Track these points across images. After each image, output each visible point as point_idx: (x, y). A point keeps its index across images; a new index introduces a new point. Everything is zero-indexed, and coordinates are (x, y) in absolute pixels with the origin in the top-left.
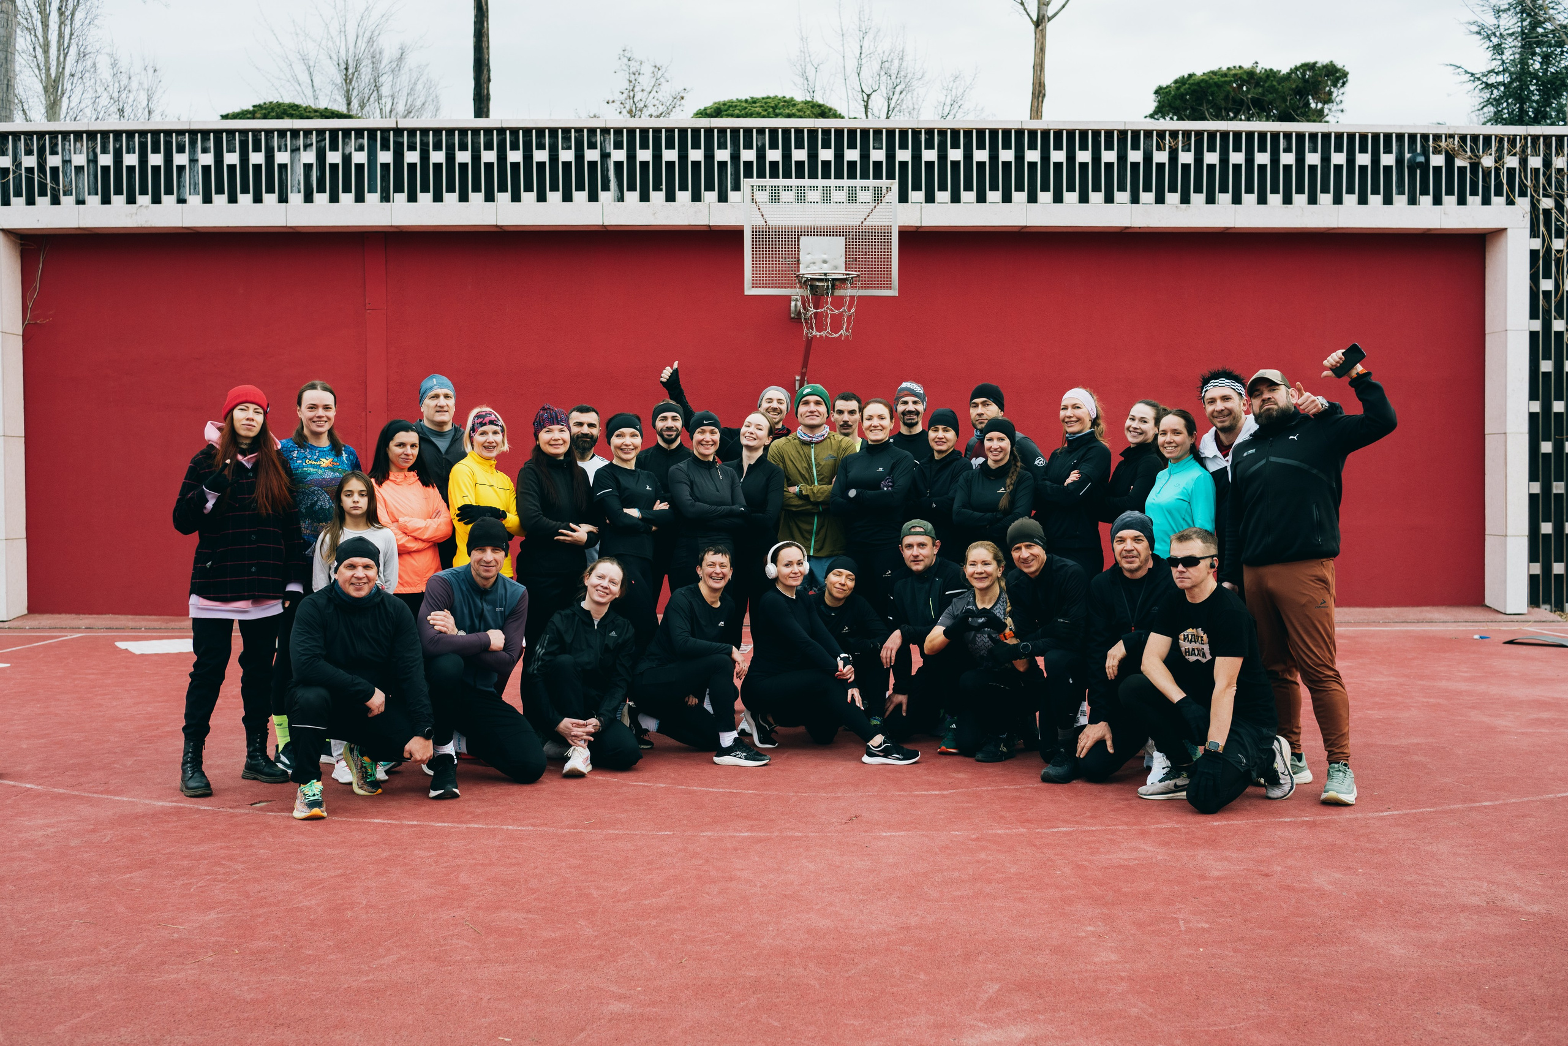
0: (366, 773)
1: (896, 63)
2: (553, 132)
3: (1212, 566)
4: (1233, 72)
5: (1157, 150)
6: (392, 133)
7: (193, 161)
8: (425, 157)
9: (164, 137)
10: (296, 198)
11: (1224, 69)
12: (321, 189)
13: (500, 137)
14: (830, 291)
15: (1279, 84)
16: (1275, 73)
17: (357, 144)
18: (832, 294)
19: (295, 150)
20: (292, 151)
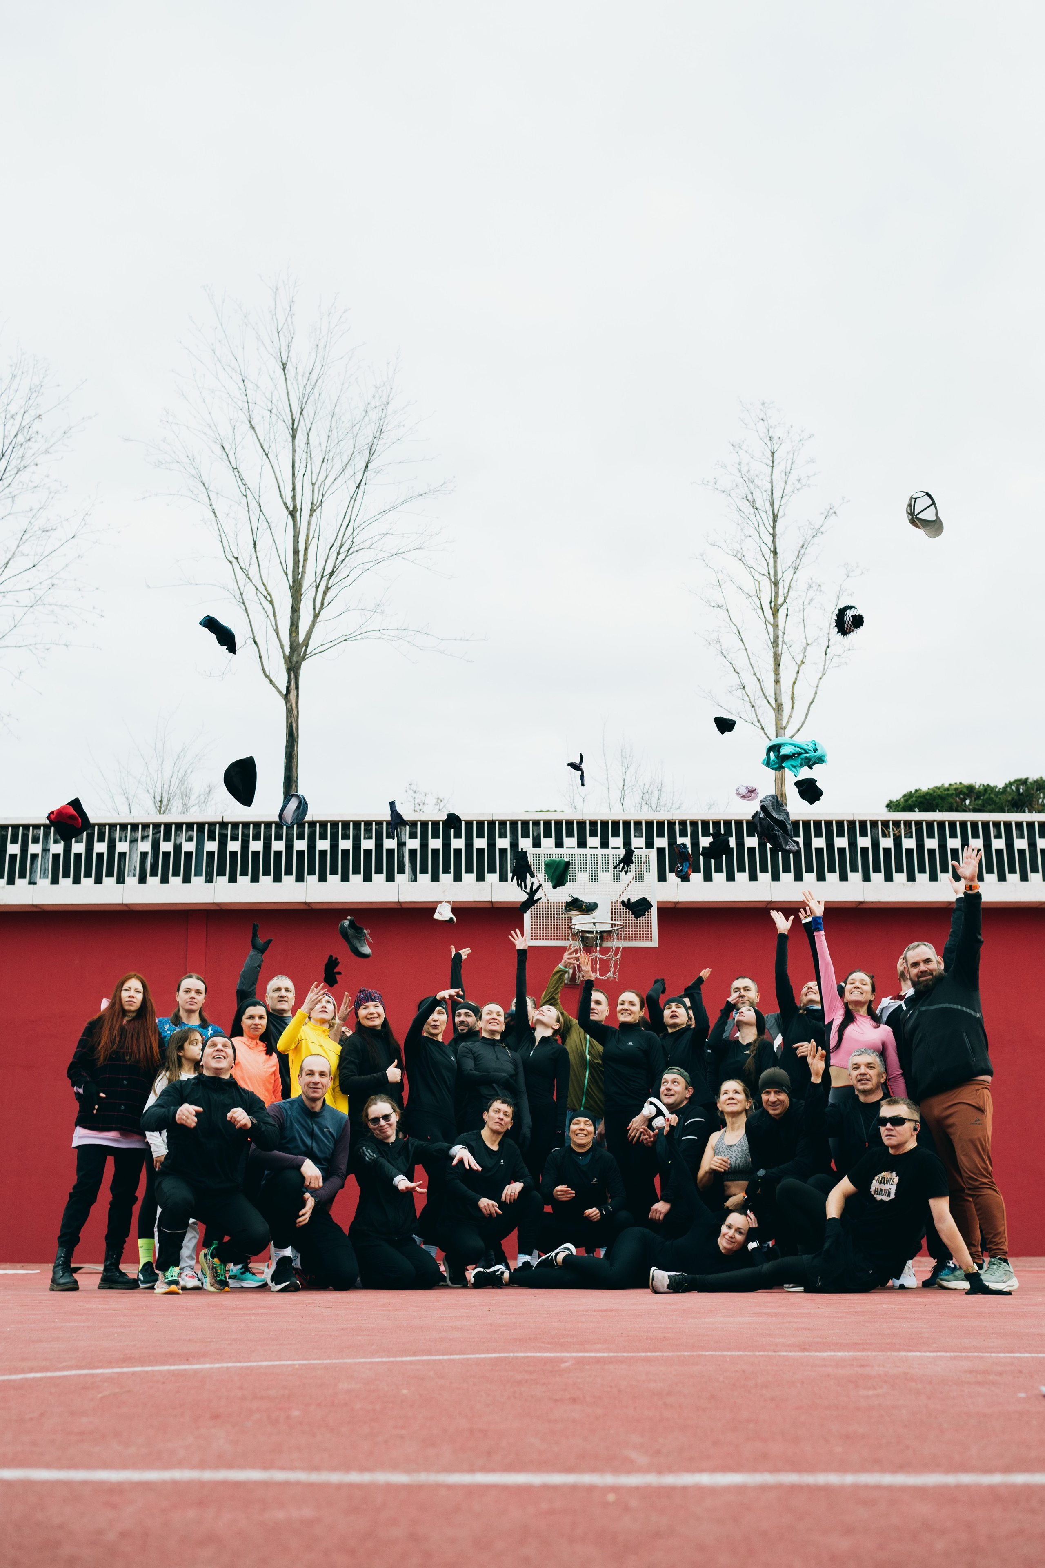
0: (217, 1272)
1: (656, 794)
2: (357, 824)
3: (915, 1129)
4: (955, 786)
5: (883, 837)
6: (218, 826)
7: (45, 850)
8: (245, 846)
9: (23, 830)
10: (131, 881)
11: (947, 785)
12: (154, 873)
13: (311, 830)
14: (598, 942)
15: (997, 797)
16: (993, 788)
17: (187, 836)
18: (601, 945)
19: (134, 841)
20: (131, 842)
